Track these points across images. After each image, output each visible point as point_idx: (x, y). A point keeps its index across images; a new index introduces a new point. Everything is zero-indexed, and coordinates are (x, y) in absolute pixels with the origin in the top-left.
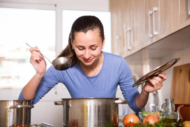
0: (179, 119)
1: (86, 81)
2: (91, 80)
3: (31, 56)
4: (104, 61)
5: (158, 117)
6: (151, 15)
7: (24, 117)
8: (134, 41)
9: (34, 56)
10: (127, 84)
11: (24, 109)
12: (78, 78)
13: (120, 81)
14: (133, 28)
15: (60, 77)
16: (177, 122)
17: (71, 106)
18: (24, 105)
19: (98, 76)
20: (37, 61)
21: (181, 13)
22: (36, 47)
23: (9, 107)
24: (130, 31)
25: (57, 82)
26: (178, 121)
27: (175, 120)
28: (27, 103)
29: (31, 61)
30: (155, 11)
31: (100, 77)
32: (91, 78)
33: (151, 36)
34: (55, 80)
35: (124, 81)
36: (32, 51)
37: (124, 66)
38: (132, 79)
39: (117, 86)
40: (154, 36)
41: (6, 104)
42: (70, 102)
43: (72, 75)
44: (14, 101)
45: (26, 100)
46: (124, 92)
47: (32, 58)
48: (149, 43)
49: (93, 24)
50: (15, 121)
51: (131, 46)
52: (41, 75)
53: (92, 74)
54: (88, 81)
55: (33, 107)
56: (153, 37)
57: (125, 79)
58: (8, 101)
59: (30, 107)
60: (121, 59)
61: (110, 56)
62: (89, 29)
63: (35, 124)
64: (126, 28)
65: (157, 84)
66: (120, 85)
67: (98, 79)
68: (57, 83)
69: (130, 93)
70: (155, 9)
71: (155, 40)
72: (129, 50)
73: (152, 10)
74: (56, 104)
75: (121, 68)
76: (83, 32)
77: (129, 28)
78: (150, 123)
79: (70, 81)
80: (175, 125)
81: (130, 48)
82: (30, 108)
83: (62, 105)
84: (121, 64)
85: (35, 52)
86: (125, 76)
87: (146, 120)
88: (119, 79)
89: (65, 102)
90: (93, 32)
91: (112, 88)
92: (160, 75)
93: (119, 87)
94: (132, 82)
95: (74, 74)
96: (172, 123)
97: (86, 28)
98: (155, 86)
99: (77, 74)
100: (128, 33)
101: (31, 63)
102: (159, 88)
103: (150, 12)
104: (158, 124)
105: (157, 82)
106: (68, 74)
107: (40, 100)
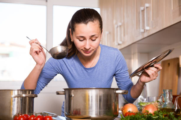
0: (177, 108)
1: (83, 72)
2: (89, 71)
3: (31, 48)
4: (101, 53)
5: (157, 107)
6: (143, 11)
7: (28, 106)
8: (124, 35)
9: (33, 47)
10: (123, 75)
11: (27, 98)
12: (76, 70)
13: (115, 73)
14: (123, 24)
15: (58, 69)
16: (175, 112)
17: (73, 96)
18: (27, 95)
19: (95, 68)
20: (36, 52)
21: (173, 9)
22: (36, 40)
23: (13, 96)
24: (120, 26)
25: (56, 73)
26: (176, 110)
27: (173, 110)
28: (31, 92)
29: (31, 52)
30: (147, 7)
31: (97, 68)
32: (88, 69)
33: (142, 30)
34: (54, 71)
35: (120, 72)
36: (32, 43)
37: (120, 58)
38: (127, 70)
39: (113, 77)
40: (146, 31)
41: (11, 93)
42: (72, 92)
43: (69, 66)
44: (18, 90)
45: (29, 90)
46: (119, 83)
47: (32, 49)
48: (140, 37)
49: (93, 16)
50: (19, 110)
51: (121, 40)
52: (41, 66)
53: (89, 65)
54: (86, 72)
55: (36, 96)
56: (144, 32)
57: (121, 71)
58: (13, 90)
59: (33, 96)
60: (117, 52)
61: (107, 48)
62: (89, 21)
63: (40, 112)
64: (116, 23)
65: (153, 74)
66: (116, 76)
67: (95, 70)
68: (56, 75)
69: (125, 84)
70: (147, 5)
71: (146, 35)
72: (119, 44)
73: (144, 6)
74: (58, 93)
75: (117, 60)
76: (84, 23)
77: (120, 24)
78: (149, 112)
79: (68, 72)
80: (173, 114)
81: (120, 43)
82: (33, 98)
83: (64, 94)
84: (117, 56)
85: (34, 44)
86: (121, 68)
87: (145, 109)
88: (115, 70)
89: (67, 92)
90: (94, 24)
91: (108, 79)
92: (155, 65)
93: (114, 78)
94: (127, 73)
95: (72, 66)
96: (171, 112)
97: (87, 20)
98: (151, 76)
99: (75, 66)
100: (119, 28)
101: (31, 55)
102: (154, 78)
103: (142, 8)
104: (158, 114)
105: (153, 72)
106: (66, 66)
107: (41, 91)
